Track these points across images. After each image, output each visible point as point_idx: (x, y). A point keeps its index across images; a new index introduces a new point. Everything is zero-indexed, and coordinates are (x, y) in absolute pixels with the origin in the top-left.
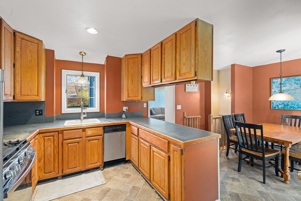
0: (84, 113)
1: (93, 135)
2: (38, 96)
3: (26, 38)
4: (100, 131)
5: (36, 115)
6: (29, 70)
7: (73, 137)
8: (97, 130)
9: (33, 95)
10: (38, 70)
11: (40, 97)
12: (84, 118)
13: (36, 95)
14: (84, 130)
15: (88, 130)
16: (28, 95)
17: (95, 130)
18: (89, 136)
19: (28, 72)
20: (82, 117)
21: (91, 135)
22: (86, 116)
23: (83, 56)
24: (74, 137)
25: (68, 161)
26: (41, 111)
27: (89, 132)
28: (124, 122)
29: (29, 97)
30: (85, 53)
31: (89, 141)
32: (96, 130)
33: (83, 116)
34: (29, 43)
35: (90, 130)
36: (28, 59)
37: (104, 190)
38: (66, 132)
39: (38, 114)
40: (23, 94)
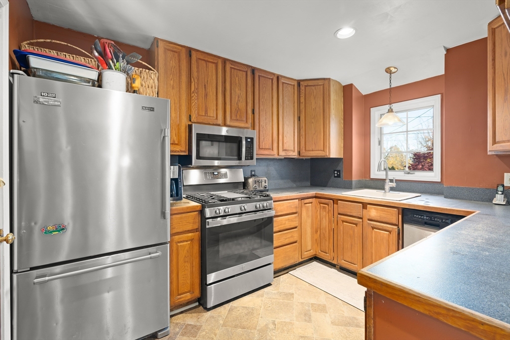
0: (391, 181)
1: (379, 219)
2: (324, 151)
3: (310, 83)
4: (393, 216)
5: (335, 177)
6: (313, 121)
7: (349, 214)
8: (387, 212)
9: (318, 150)
10: (324, 118)
11: (326, 153)
12: (392, 189)
13: (321, 150)
14: (365, 205)
15: (371, 208)
16: (313, 151)
17: (382, 210)
18: (373, 219)
19: (312, 122)
20: (387, 187)
21: (376, 219)
22: (395, 186)
23: (391, 74)
24: (351, 214)
25: (343, 248)
26: (339, 171)
27: (373, 212)
28: (457, 211)
29: (313, 152)
30: (395, 68)
31: (373, 228)
32: (385, 211)
33: (388, 185)
34: (313, 88)
35: (375, 209)
36: (312, 107)
37: (357, 320)
38: (341, 203)
39: (336, 175)
40: (307, 149)
